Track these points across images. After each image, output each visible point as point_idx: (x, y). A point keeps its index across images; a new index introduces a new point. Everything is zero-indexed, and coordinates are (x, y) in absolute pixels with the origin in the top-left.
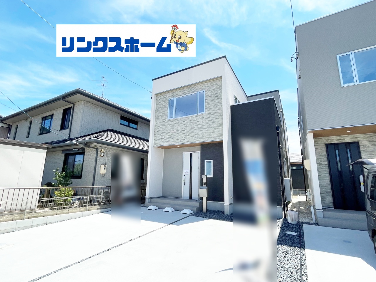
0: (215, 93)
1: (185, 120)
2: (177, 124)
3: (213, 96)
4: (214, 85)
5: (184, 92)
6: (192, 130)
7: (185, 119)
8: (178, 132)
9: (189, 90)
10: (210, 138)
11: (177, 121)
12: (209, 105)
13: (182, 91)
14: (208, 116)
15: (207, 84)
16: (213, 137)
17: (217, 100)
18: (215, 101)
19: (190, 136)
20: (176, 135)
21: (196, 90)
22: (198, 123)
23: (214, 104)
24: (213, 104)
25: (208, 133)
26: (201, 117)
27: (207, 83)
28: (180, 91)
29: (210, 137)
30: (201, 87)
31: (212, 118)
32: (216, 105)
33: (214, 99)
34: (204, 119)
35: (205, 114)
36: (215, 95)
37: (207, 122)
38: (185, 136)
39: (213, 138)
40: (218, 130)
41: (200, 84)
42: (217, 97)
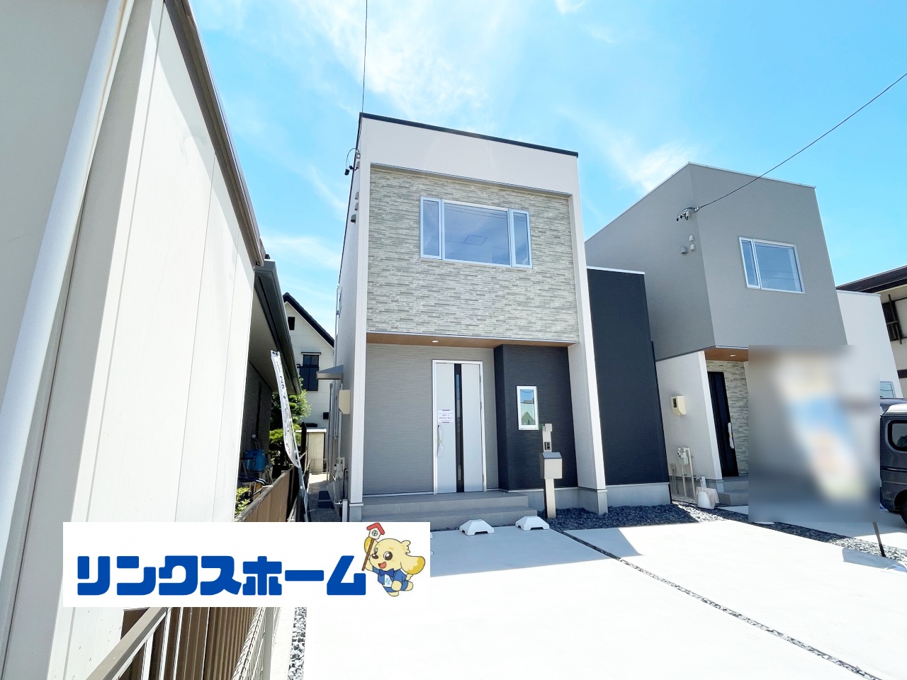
0: (553, 228)
1: (477, 271)
2: (451, 278)
3: (548, 233)
4: (548, 207)
5: (470, 195)
6: (499, 305)
7: (477, 268)
8: (457, 302)
9: (485, 195)
10: (547, 332)
11: (450, 269)
12: (540, 251)
13: (465, 191)
14: (540, 277)
15: (532, 199)
16: (555, 332)
17: (558, 247)
18: (554, 246)
19: (494, 320)
20: (450, 308)
21: (504, 202)
22: (515, 290)
23: (552, 253)
24: (550, 253)
25: (541, 319)
26: (522, 275)
27: (533, 197)
28: (457, 186)
29: (548, 330)
30: (518, 200)
31: (550, 286)
32: (557, 258)
33: (551, 240)
34: (529, 284)
35: (531, 271)
36: (555, 233)
37: (538, 292)
38: (479, 318)
39: (555, 334)
40: (565, 316)
41: (514, 192)
42: (558, 239)
